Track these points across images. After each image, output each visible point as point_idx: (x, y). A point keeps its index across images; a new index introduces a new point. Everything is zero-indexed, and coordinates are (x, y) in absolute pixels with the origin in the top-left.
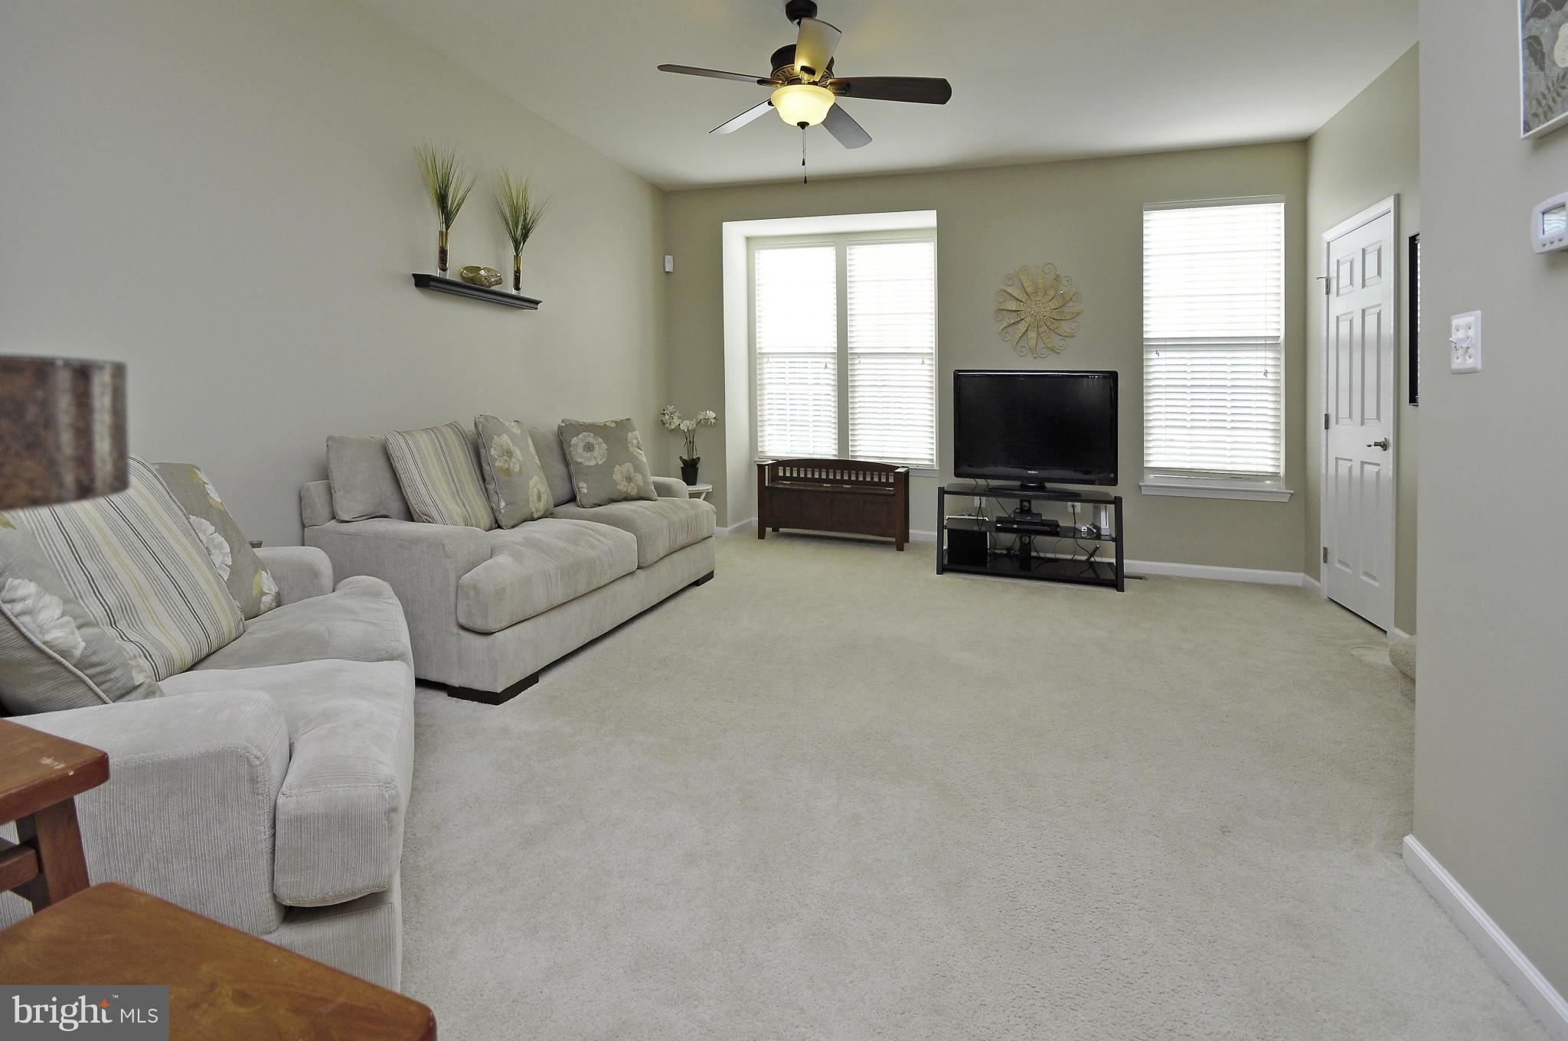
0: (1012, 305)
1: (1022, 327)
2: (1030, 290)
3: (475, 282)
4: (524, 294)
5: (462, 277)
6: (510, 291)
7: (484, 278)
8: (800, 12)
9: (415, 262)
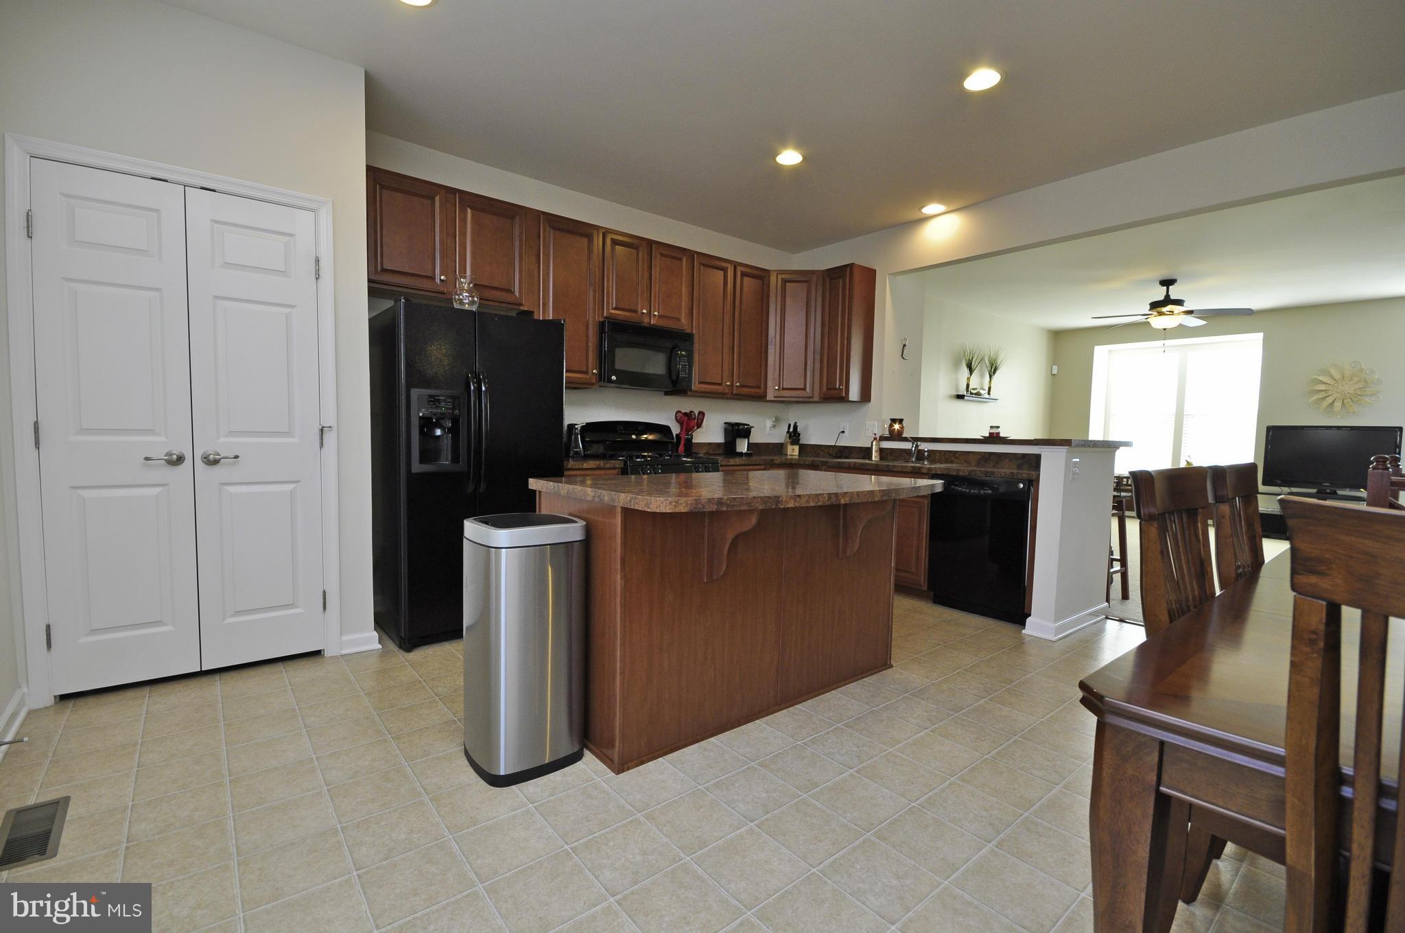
0: (1322, 387)
1: (1329, 400)
2: (1337, 377)
3: (976, 394)
4: (992, 396)
5: (971, 394)
6: (987, 396)
7: (979, 392)
8: (1167, 283)
9: (957, 390)
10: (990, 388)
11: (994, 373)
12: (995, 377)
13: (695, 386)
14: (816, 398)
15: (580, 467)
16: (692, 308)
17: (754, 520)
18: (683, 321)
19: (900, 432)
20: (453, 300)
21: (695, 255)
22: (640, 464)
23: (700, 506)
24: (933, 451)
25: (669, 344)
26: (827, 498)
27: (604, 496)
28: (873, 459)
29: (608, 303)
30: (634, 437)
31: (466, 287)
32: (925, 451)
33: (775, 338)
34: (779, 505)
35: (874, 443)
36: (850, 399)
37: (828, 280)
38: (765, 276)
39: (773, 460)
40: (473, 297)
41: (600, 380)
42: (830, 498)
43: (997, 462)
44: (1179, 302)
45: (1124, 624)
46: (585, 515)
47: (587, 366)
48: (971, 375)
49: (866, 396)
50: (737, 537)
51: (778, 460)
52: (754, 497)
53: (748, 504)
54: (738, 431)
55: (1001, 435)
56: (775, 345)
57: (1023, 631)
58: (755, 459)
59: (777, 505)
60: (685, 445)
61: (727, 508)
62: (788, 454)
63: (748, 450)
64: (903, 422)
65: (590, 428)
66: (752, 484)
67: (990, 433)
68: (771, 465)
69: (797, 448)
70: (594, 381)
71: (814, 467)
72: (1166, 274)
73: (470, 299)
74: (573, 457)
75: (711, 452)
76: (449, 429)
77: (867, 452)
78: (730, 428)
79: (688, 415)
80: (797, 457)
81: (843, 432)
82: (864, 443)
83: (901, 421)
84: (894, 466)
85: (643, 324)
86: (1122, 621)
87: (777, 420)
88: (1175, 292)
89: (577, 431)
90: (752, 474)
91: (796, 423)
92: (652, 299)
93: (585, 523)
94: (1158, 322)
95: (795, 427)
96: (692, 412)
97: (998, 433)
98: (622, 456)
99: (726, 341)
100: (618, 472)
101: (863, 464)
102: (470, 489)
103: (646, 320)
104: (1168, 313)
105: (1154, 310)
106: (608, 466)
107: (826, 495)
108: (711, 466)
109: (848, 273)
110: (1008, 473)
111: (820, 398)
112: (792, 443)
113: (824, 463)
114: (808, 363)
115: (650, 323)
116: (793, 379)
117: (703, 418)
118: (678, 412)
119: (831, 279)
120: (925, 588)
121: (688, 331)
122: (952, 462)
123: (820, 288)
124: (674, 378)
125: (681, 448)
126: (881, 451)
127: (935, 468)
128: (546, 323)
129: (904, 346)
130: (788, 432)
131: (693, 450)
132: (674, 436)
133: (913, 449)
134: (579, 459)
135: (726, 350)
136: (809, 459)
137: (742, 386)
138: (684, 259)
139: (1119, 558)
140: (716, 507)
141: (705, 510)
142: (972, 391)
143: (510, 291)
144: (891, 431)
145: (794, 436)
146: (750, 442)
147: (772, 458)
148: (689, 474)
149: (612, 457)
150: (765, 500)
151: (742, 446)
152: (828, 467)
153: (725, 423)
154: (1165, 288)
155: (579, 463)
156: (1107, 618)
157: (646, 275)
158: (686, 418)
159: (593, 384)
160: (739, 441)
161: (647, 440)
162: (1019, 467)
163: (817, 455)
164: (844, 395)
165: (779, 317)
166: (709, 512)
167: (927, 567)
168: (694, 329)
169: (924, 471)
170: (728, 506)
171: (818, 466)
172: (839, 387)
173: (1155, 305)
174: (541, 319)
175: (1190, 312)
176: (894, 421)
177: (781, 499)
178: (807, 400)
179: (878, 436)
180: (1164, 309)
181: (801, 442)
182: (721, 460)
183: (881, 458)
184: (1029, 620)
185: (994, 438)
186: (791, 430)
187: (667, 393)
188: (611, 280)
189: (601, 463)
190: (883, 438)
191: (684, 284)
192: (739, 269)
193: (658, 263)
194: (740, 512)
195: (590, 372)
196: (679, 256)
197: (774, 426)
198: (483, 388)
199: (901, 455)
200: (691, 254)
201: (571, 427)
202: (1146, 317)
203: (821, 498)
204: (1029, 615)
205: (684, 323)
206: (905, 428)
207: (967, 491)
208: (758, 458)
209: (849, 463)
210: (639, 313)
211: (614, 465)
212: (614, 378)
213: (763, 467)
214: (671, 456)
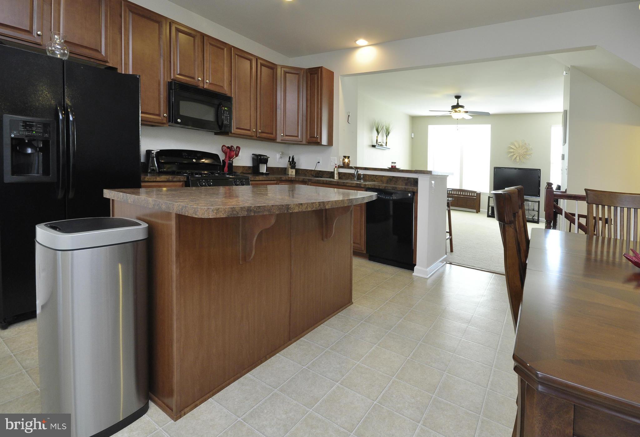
0: (512, 150)
1: (515, 156)
2: (517, 146)
3: (380, 145)
4: (388, 147)
5: (379, 145)
6: (385, 146)
7: (382, 144)
8: (458, 97)
9: (372, 142)
10: (386, 143)
11: (388, 135)
12: (388, 137)
13: (234, 130)
14: (304, 142)
15: (155, 180)
16: (231, 81)
17: (273, 221)
18: (225, 88)
19: (348, 164)
20: (47, 51)
21: (232, 48)
22: (198, 179)
23: (235, 212)
24: (365, 175)
25: (216, 102)
26: (318, 205)
27: (162, 204)
28: (335, 179)
29: (174, 70)
30: (194, 160)
31: (58, 41)
32: (361, 175)
33: (281, 105)
34: (289, 210)
35: (335, 169)
36: (322, 144)
37: (309, 74)
38: (274, 68)
39: (281, 178)
40: (64, 50)
41: (169, 121)
42: (320, 205)
43: (396, 182)
44: (462, 107)
45: (452, 265)
46: (148, 218)
47: (160, 111)
48: (378, 135)
49: (330, 142)
50: (261, 232)
51: (284, 177)
52: (273, 206)
53: (269, 210)
54: (261, 159)
55: (397, 167)
56: (281, 109)
57: (413, 274)
58: (271, 177)
59: (287, 211)
60: (228, 167)
61: (254, 213)
62: (290, 174)
63: (266, 171)
64: (350, 158)
65: (162, 153)
66: (270, 194)
67: (392, 166)
68: (280, 181)
69: (294, 171)
70: (165, 122)
71: (304, 182)
72: (457, 93)
73: (62, 51)
74: (150, 173)
75: (244, 172)
76: (40, 148)
77: (331, 174)
78: (256, 158)
79: (230, 148)
80: (294, 176)
81: (319, 162)
82: (330, 169)
83: (349, 157)
84: (347, 183)
85: (199, 87)
86: (451, 264)
87: (283, 153)
88: (461, 102)
89: (153, 155)
90: (269, 187)
91: (293, 156)
92: (205, 72)
93: (147, 225)
94: (455, 115)
95: (293, 159)
96: (232, 146)
97: (395, 166)
98: (186, 173)
99: (253, 103)
100: (183, 184)
101: (331, 181)
102: (60, 195)
103: (201, 85)
104: (459, 111)
105: (453, 110)
106: (175, 180)
107: (317, 203)
108: (244, 181)
109: (320, 72)
110: (403, 188)
111: (306, 142)
112: (292, 168)
113: (310, 180)
114: (299, 122)
115: (204, 87)
116: (291, 129)
117: (239, 150)
118: (224, 146)
119: (311, 74)
120: (365, 252)
121: (229, 95)
122: (374, 181)
123: (305, 78)
124: (220, 124)
125: (226, 169)
126: (339, 174)
127: (368, 184)
128: (127, 76)
129: (349, 116)
130: (289, 161)
131: (234, 170)
132: (221, 161)
133: (356, 173)
134: (155, 174)
135: (253, 109)
136: (302, 178)
137: (262, 132)
138: (225, 49)
139: (449, 231)
140: (247, 213)
141: (239, 216)
142: (379, 144)
143: (99, 52)
144: (344, 163)
145: (292, 163)
146: (268, 166)
147: (281, 176)
148: (231, 187)
149: (178, 174)
150: (280, 207)
151: (263, 169)
152: (312, 182)
153: (253, 154)
154: (457, 99)
155: (154, 177)
156: (447, 263)
157: (201, 56)
158: (228, 150)
159: (164, 124)
160: (261, 165)
161: (203, 163)
162: (406, 184)
163: (305, 175)
164: (319, 141)
165: (283, 93)
166: (242, 216)
167: (365, 240)
168: (232, 94)
169: (362, 186)
170: (255, 212)
171: (306, 182)
172: (317, 136)
173: (454, 107)
174: (123, 73)
175: (467, 112)
176: (345, 157)
177: (290, 206)
178: (299, 143)
179: (337, 166)
180: (457, 110)
181: (296, 168)
182: (250, 176)
183: (340, 178)
184: (415, 267)
185: (393, 169)
186: (291, 160)
187: (216, 134)
188: (176, 55)
189: (170, 177)
190: (340, 167)
191: (225, 65)
192: (259, 61)
193: (208, 48)
194: (264, 217)
195: (162, 115)
196: (222, 47)
197: (281, 158)
198: (71, 119)
199: (349, 176)
200: (230, 48)
201: (149, 152)
202: (450, 112)
203: (314, 205)
204: (415, 265)
205: (226, 90)
206: (351, 161)
207: (384, 197)
208: (273, 176)
209: (323, 180)
210: (196, 79)
211: (180, 179)
212: (179, 120)
213: (275, 182)
214: (219, 174)
